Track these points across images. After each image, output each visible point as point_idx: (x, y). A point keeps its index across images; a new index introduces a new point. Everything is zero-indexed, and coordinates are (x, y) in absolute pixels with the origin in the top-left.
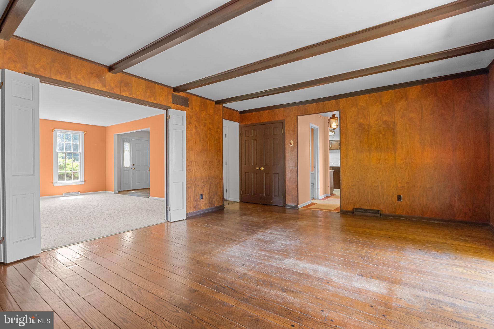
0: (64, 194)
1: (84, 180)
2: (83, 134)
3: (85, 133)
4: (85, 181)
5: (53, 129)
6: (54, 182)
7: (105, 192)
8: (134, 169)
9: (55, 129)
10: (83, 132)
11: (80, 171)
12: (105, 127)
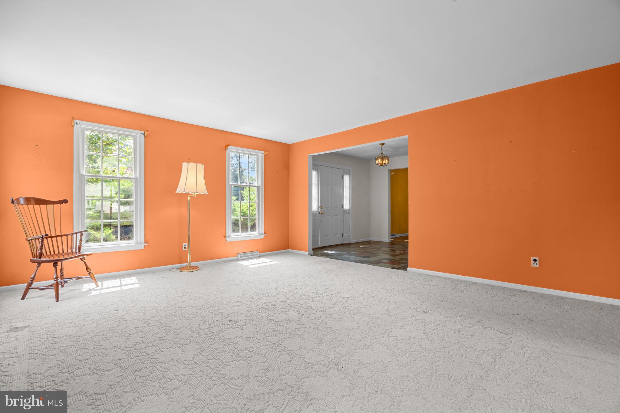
0: (240, 255)
1: (263, 233)
2: (263, 155)
3: (265, 154)
4: (265, 234)
5: (227, 146)
6: (227, 235)
7: (289, 252)
8: (323, 213)
9: (230, 147)
10: (263, 152)
11: (259, 217)
12: (289, 145)
